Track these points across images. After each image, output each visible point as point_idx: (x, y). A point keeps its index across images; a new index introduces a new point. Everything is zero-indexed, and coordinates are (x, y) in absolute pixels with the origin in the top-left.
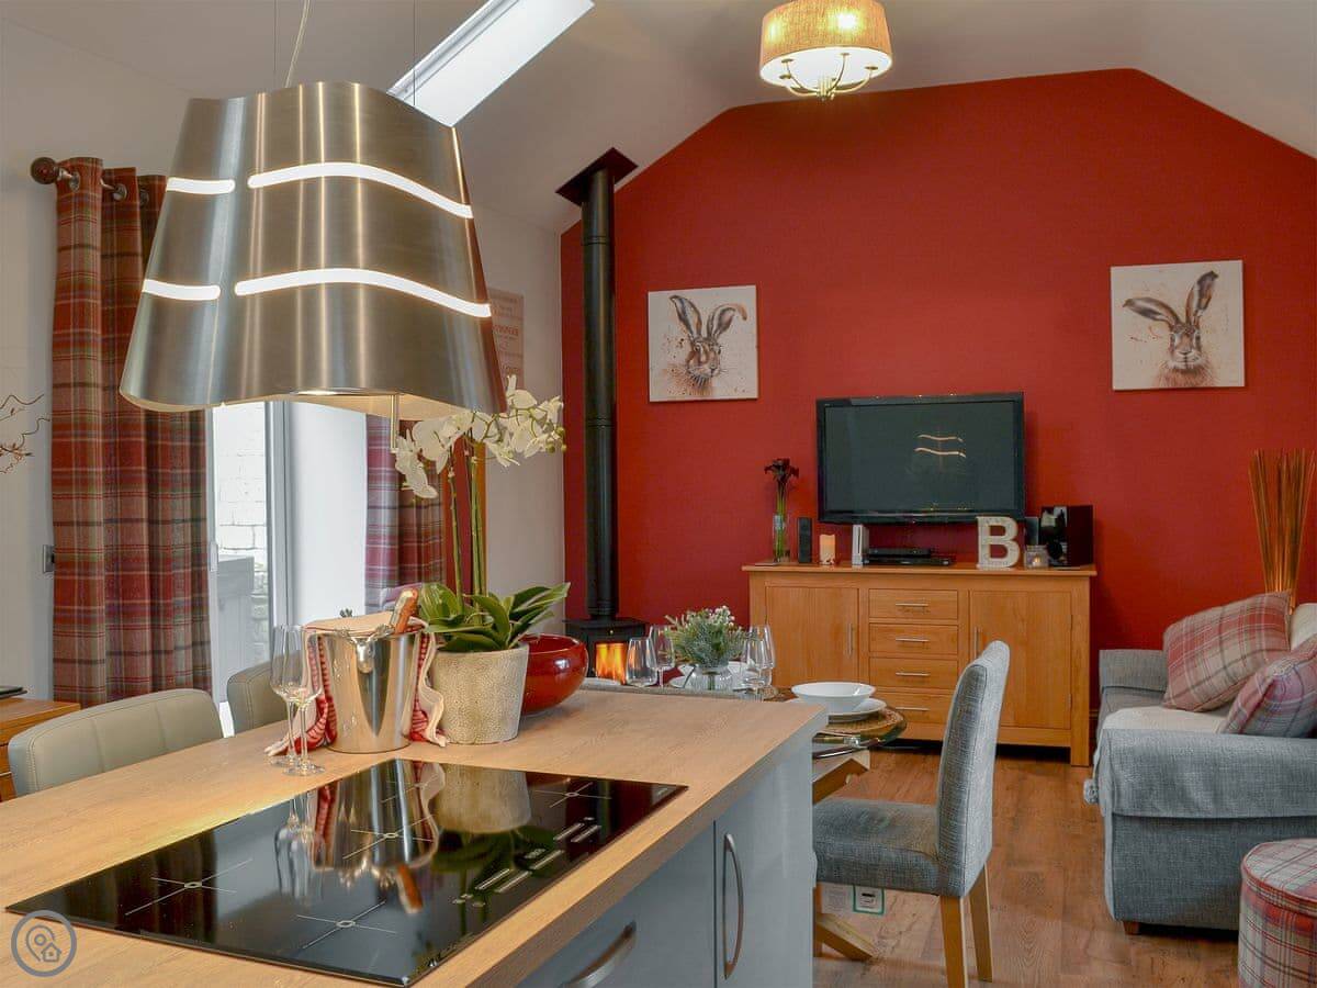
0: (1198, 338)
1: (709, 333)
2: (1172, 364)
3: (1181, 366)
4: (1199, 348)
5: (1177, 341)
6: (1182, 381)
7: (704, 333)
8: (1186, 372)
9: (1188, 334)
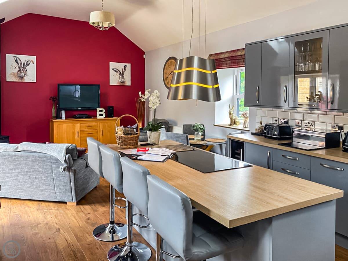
0: (124, 77)
1: (24, 66)
2: (120, 81)
3: (121, 81)
4: (124, 78)
5: (121, 77)
6: (121, 84)
7: (22, 66)
8: (122, 82)
9: (122, 76)
